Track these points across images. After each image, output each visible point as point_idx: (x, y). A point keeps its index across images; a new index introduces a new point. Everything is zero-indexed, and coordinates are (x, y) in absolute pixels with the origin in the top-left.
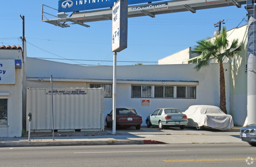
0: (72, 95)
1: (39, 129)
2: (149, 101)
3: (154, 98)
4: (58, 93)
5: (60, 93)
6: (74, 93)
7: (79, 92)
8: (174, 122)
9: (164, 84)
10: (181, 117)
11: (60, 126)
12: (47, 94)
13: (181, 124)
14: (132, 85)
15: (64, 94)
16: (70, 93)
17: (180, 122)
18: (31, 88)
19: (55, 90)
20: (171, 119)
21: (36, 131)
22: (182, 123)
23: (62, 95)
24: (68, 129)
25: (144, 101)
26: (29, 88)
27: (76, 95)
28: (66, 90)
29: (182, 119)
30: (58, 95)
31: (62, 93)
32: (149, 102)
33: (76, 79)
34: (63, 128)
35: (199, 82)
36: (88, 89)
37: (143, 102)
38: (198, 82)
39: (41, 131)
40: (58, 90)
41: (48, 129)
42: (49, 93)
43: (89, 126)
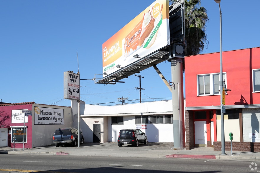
2: (146, 126)
3: (150, 124)
14: (135, 116)
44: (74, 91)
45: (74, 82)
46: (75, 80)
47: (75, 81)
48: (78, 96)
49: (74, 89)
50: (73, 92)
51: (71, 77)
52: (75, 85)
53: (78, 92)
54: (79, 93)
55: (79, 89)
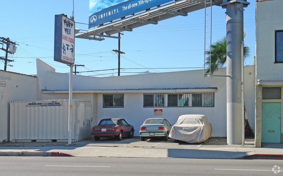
0: (48, 107)
1: (20, 139)
2: (161, 110)
3: (167, 107)
4: (36, 105)
5: (38, 105)
6: (50, 104)
7: (54, 104)
8: (148, 133)
9: (174, 92)
10: (157, 128)
11: (38, 136)
12: (27, 106)
13: (155, 136)
14: (144, 94)
15: (42, 106)
16: (47, 105)
17: (154, 133)
18: (13, 102)
19: (33, 103)
20: (146, 130)
21: (17, 141)
22: (157, 135)
23: (40, 107)
24: (45, 139)
25: (156, 110)
26: (12, 101)
27: (52, 107)
28: (43, 102)
29: (157, 130)
30: (36, 107)
31: (40, 105)
32: (162, 112)
33: (82, 90)
34: (40, 138)
35: (218, 88)
36: (63, 101)
37: (155, 112)
38: (216, 88)
39: (22, 141)
40: (37, 103)
41: (28, 139)
42: (28, 106)
43: (64, 137)
44: (68, 49)
45: (68, 33)
46: (70, 30)
47: (70, 32)
48: (72, 58)
49: (68, 45)
50: (66, 49)
51: (66, 24)
52: (69, 38)
53: (73, 50)
54: (73, 53)
55: (73, 45)
